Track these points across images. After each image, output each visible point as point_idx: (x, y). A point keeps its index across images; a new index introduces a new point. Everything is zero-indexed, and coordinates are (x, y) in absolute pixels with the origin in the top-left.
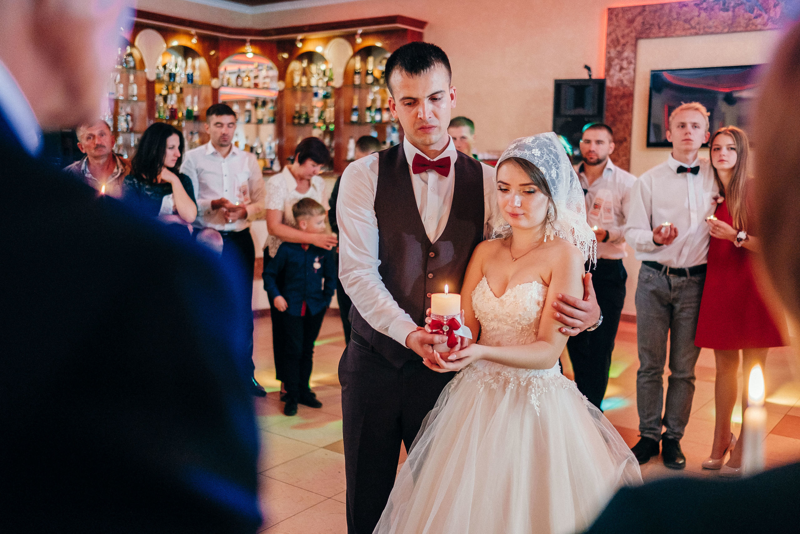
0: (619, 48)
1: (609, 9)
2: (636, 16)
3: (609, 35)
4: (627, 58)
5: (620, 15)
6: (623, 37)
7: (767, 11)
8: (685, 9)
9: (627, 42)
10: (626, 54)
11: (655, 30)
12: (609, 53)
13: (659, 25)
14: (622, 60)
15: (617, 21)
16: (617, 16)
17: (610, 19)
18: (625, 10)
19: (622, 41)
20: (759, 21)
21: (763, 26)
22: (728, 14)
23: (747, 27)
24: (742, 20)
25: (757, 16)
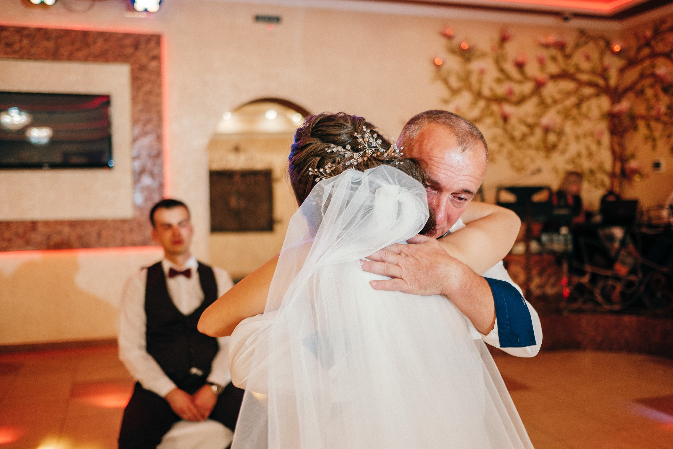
7: (88, 45)
8: (4, 33)
20: (80, 54)
21: (86, 59)
22: (50, 45)
23: (71, 58)
24: (64, 51)
25: (79, 50)
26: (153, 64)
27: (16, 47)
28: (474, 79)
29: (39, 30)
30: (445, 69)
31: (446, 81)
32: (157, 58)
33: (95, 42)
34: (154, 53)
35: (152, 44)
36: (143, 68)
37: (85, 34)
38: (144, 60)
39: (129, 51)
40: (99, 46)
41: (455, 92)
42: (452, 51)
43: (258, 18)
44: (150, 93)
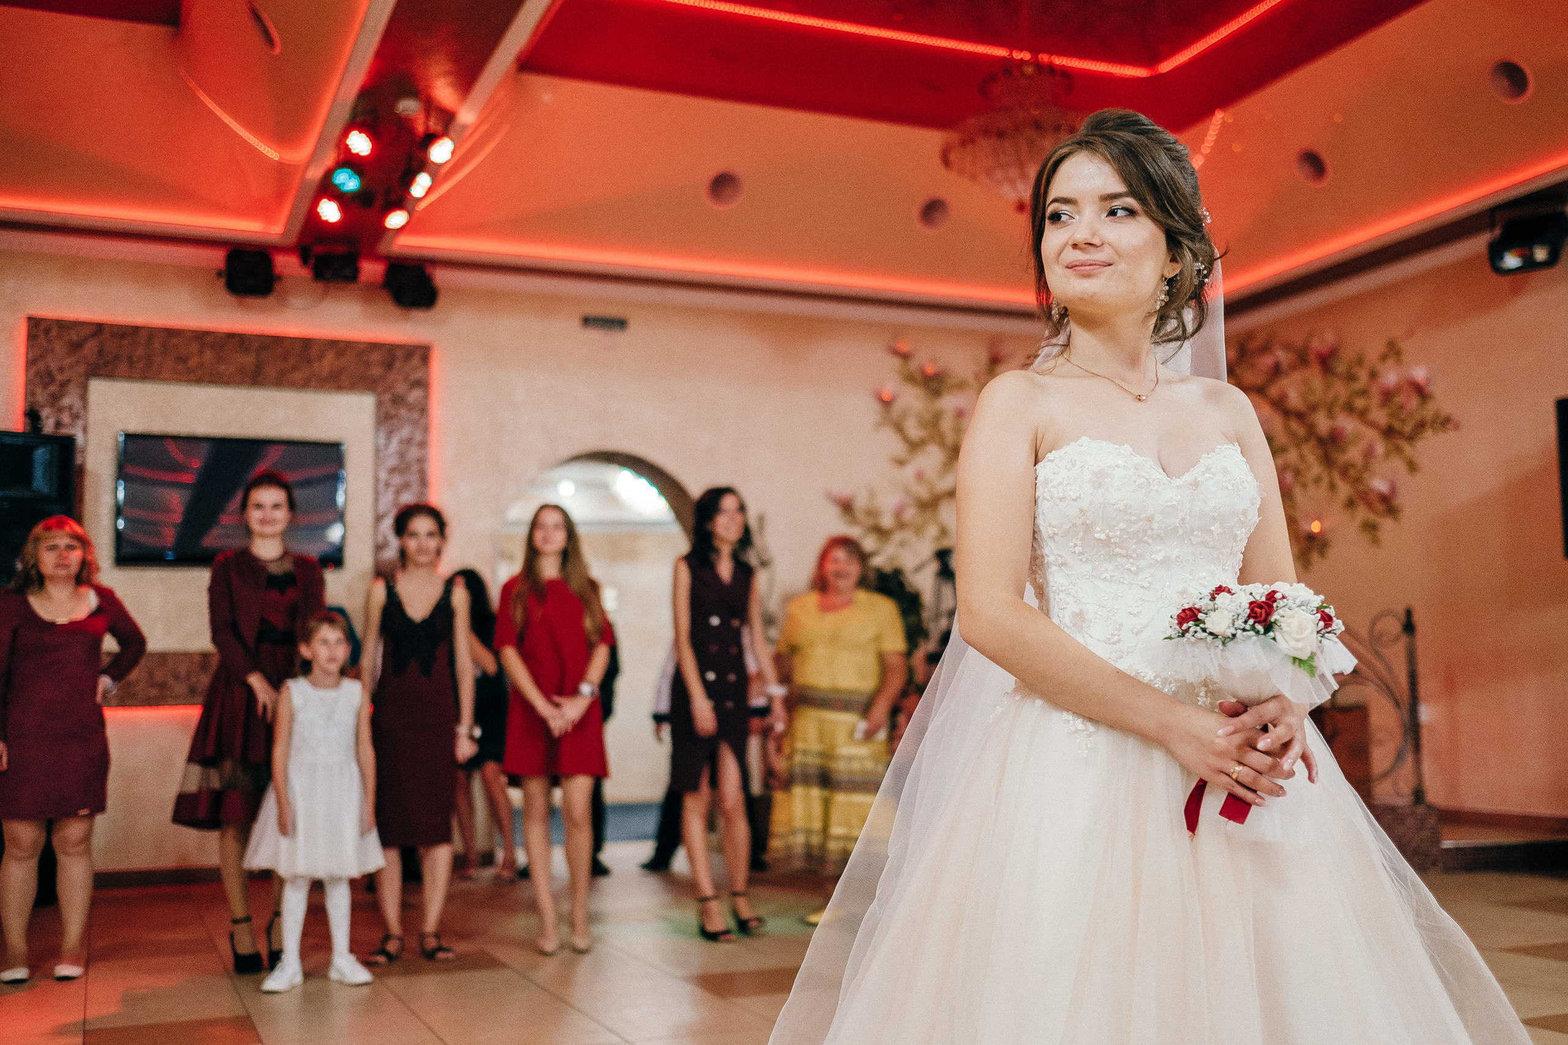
0: (53, 388)
1: (30, 319)
2: (86, 339)
3: (30, 363)
4: (70, 408)
5: (54, 332)
6: (61, 370)
7: (309, 362)
8: (174, 341)
9: (69, 381)
10: (66, 401)
11: (123, 367)
12: (33, 394)
13: (130, 358)
14: (60, 410)
15: (49, 341)
16: (47, 331)
17: (32, 337)
18: (63, 326)
19: (59, 377)
20: (297, 376)
21: (305, 385)
22: (249, 360)
23: (280, 382)
24: (271, 371)
25: (295, 368)
26: (415, 395)
27: (193, 362)
28: (946, 425)
29: (231, 336)
30: (897, 407)
31: (899, 428)
32: (423, 384)
33: (321, 357)
34: (416, 375)
35: (416, 360)
36: (398, 401)
37: (306, 343)
38: (401, 388)
39: (376, 371)
40: (328, 363)
41: (915, 446)
42: (910, 378)
43: (588, 321)
44: (408, 441)
